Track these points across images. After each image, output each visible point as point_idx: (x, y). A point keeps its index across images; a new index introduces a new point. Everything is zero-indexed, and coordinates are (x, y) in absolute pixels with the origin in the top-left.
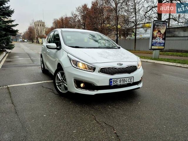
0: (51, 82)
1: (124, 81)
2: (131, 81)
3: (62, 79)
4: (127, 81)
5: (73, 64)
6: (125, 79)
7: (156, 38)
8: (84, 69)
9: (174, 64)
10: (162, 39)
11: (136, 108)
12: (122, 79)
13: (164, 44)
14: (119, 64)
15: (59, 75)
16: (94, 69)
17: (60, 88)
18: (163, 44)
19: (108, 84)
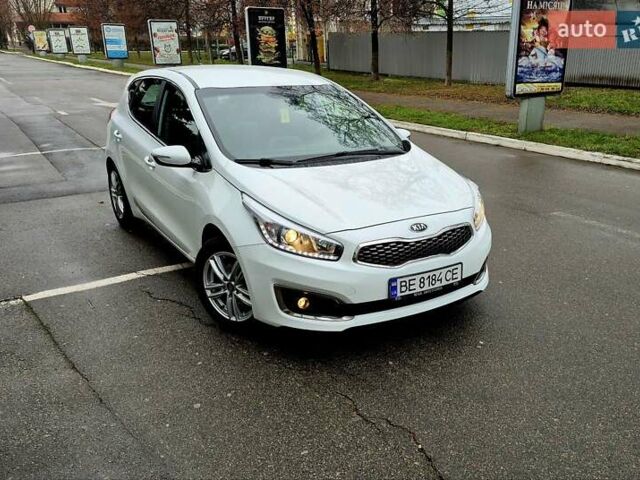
0: (170, 273)
1: (433, 280)
2: (455, 276)
3: (229, 278)
4: (444, 280)
5: (267, 236)
6: (437, 273)
7: (533, 53)
8: (305, 254)
9: (598, 157)
10: (556, 55)
11: (471, 364)
12: (426, 276)
13: (563, 71)
14: (415, 227)
15: (215, 264)
16: (339, 251)
17: (222, 304)
18: (558, 74)
19: (383, 295)
